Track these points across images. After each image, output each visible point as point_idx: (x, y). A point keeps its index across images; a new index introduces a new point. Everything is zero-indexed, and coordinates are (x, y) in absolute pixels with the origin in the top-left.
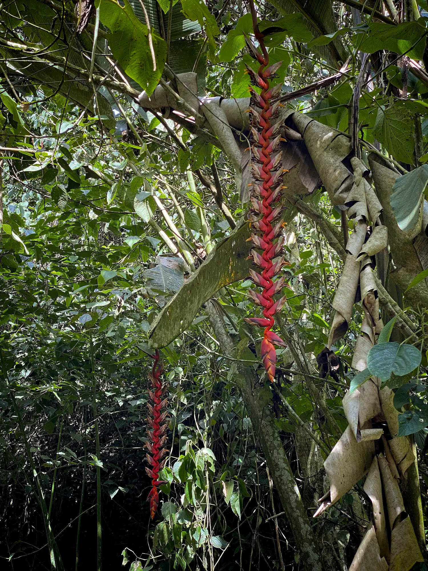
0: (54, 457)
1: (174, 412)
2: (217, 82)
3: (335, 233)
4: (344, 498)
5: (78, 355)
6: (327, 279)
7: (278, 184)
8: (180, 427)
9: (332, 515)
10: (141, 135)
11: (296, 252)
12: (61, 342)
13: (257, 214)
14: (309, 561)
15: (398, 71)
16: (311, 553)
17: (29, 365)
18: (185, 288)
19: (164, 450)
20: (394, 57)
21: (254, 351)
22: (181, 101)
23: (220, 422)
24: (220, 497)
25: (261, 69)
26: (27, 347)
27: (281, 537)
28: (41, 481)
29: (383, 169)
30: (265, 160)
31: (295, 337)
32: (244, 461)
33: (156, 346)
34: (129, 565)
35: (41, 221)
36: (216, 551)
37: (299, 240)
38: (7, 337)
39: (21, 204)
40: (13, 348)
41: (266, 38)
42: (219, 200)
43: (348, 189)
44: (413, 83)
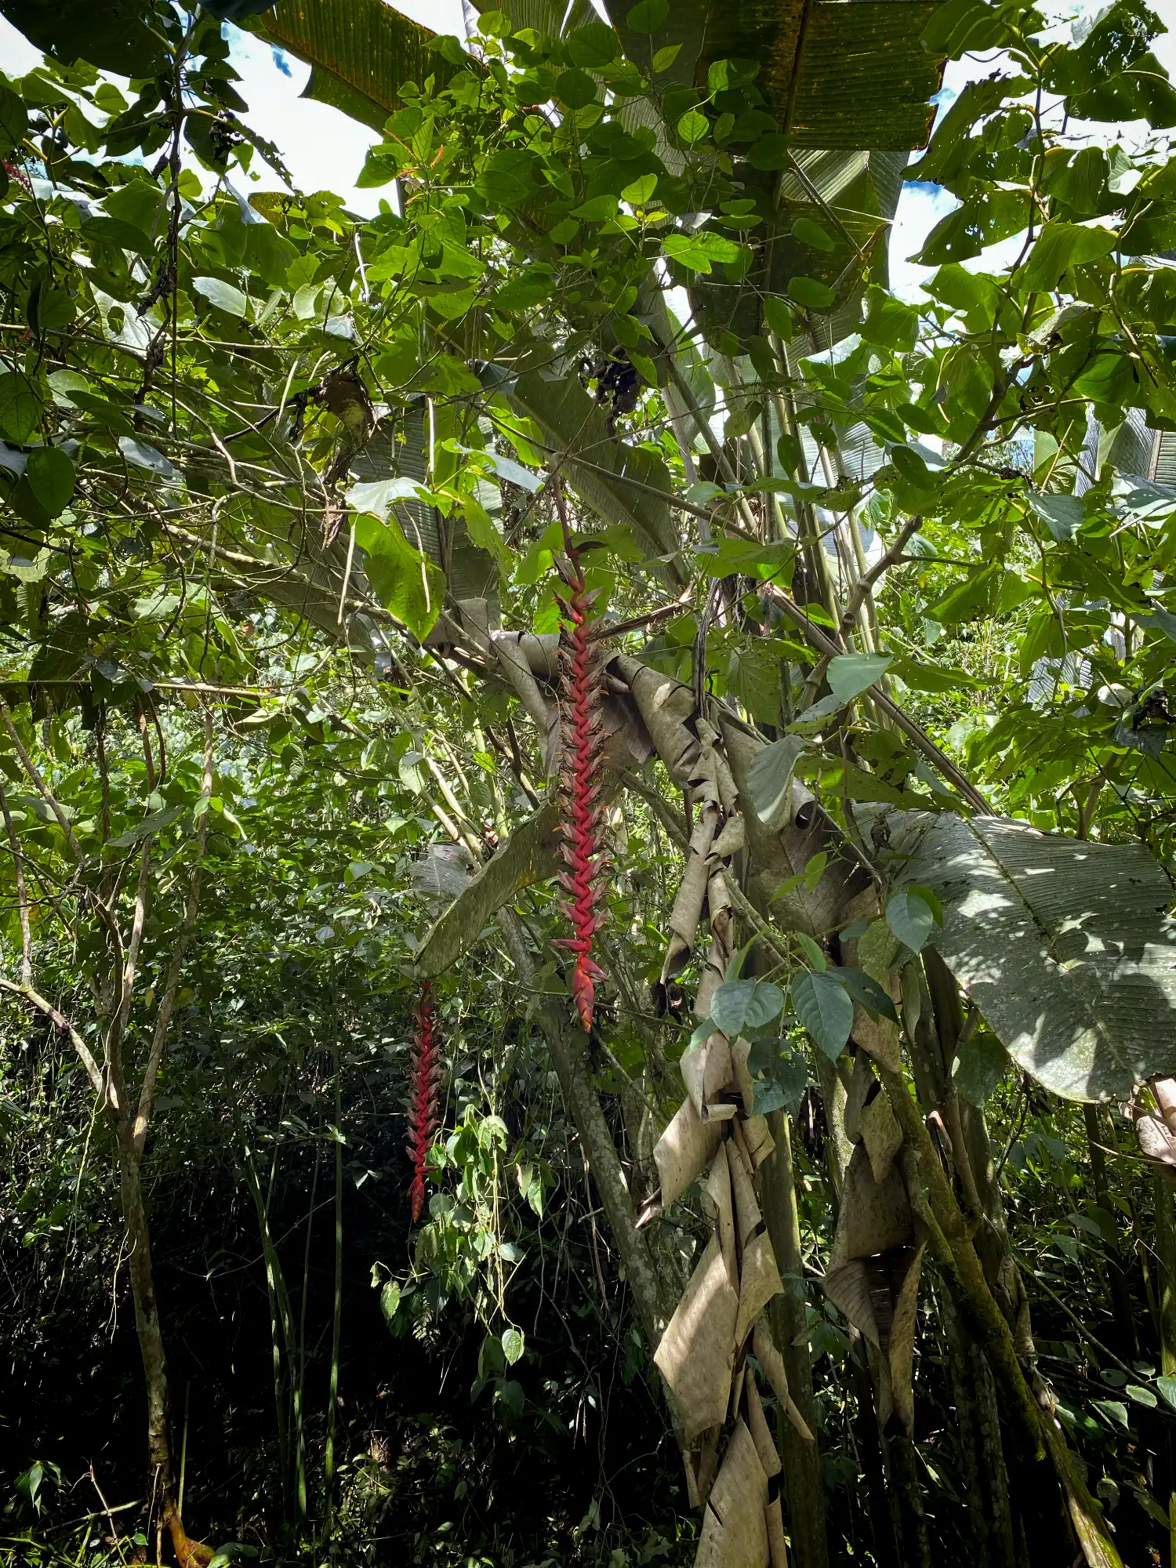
0: (274, 1127)
1: (449, 1062)
2: (516, 600)
3: (674, 817)
4: (689, 1190)
5: (314, 979)
6: (667, 869)
7: (596, 753)
8: (458, 1082)
9: (673, 1213)
10: (410, 673)
11: (624, 837)
12: (289, 960)
13: (568, 794)
14: (639, 1281)
15: (757, 600)
16: (642, 1269)
17: (241, 992)
18: (468, 892)
19: (433, 1122)
20: (752, 583)
21: (562, 977)
22: (466, 636)
23: (515, 1077)
24: (514, 1186)
25: (575, 597)
26: (239, 966)
27: (600, 1244)
28: (256, 1162)
29: (739, 735)
30: (580, 720)
31: (622, 958)
32: (549, 1133)
33: (425, 974)
34: (380, 1286)
35: (266, 787)
36: (506, 1264)
37: (628, 818)
38: (212, 953)
39: (238, 762)
40: (220, 968)
41: (582, 555)
42: (516, 768)
43: (693, 760)
44: (778, 617)
